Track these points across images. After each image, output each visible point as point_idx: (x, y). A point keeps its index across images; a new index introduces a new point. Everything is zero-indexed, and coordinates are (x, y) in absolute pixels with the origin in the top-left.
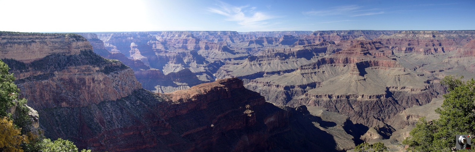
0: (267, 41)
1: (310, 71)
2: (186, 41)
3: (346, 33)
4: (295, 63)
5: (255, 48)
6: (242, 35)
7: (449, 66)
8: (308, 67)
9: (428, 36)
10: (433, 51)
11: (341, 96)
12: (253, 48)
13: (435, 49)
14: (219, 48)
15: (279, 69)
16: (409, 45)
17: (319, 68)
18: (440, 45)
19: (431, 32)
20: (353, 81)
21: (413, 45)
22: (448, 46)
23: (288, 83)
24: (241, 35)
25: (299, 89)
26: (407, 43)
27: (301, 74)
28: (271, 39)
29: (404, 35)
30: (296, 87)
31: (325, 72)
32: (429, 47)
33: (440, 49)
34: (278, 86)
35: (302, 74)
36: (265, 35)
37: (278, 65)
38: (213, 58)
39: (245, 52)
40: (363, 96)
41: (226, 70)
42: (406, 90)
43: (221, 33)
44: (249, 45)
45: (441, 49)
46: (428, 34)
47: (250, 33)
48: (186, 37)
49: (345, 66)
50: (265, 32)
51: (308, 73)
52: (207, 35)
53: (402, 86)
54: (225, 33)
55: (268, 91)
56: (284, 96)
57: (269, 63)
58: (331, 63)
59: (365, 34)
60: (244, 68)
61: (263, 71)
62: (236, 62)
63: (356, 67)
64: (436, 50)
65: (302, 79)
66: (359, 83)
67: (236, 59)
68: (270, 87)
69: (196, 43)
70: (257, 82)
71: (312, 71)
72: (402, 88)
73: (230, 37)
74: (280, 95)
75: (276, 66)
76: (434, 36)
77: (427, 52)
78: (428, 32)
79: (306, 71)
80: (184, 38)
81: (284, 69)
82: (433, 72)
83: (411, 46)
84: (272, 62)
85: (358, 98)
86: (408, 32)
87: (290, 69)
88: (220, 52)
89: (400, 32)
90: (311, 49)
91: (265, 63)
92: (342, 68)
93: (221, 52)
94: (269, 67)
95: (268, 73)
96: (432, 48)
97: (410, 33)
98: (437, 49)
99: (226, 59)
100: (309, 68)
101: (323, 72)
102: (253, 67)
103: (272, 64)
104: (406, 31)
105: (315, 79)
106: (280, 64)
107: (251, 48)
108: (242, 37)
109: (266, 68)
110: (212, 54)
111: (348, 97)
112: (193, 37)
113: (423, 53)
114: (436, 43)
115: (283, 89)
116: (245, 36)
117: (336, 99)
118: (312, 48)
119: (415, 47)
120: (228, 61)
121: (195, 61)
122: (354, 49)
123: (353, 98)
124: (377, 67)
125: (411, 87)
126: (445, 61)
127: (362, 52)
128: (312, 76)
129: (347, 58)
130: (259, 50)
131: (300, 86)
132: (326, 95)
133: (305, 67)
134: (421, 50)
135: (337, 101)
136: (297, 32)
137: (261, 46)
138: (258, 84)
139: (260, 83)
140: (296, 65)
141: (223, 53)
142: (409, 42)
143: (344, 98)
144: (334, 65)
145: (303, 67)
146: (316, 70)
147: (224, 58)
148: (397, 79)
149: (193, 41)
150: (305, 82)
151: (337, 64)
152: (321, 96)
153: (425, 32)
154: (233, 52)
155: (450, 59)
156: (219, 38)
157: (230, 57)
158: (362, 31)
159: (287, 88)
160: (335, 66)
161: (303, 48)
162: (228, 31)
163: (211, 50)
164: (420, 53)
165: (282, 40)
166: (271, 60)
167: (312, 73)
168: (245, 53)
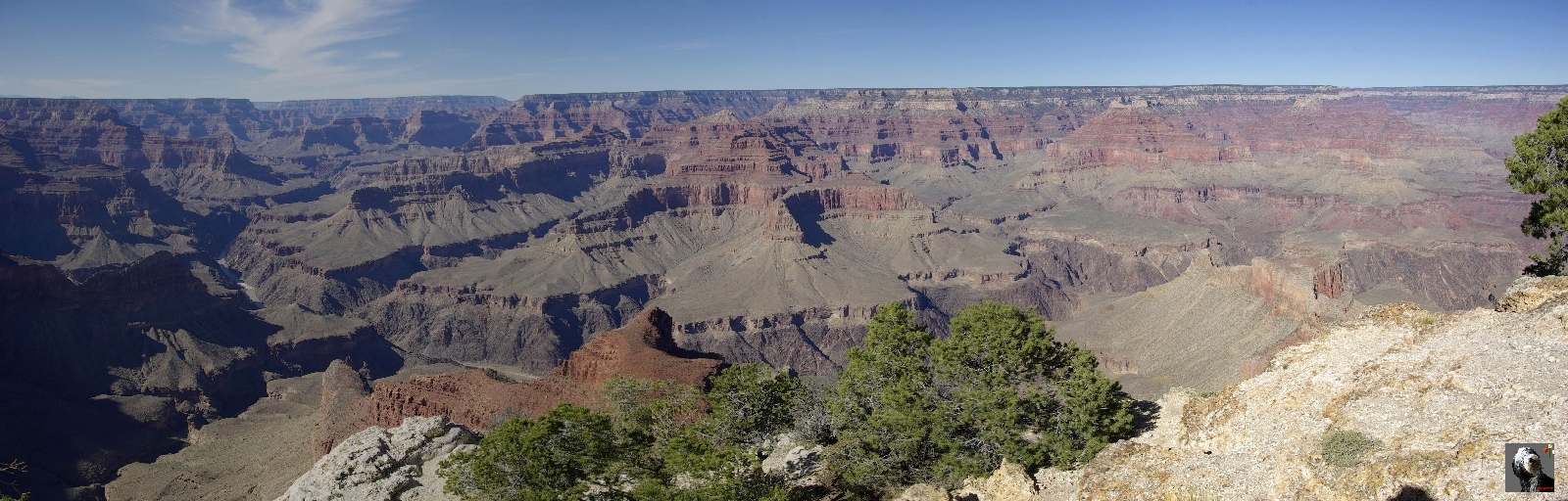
0: (364, 131)
1: (608, 236)
2: (91, 136)
3: (633, 102)
4: (517, 210)
5: (327, 156)
6: (266, 112)
7: (1041, 201)
8: (599, 223)
9: (940, 106)
10: (964, 155)
11: (776, 319)
12: (320, 157)
13: (970, 148)
14: (216, 159)
15: (471, 234)
16: (881, 135)
17: (635, 225)
18: (985, 135)
19: (950, 93)
20: (789, 265)
21: (892, 135)
22: (1009, 138)
23: (550, 286)
24: (263, 112)
25: (594, 306)
26: (874, 129)
27: (583, 249)
28: (377, 124)
29: (856, 104)
30: (581, 298)
31: (660, 238)
32: (951, 144)
33: (985, 148)
34: (514, 301)
35: (588, 250)
36: (337, 110)
37: (461, 218)
38: (199, 198)
39: (302, 172)
40: (846, 312)
41: (272, 245)
42: (960, 280)
43: (195, 108)
44: (305, 148)
45: (989, 146)
46: (939, 98)
47: (290, 103)
48: (92, 119)
49: (719, 213)
50: (339, 102)
51: (605, 246)
52: (152, 112)
53: (944, 269)
54: (210, 106)
55: (478, 322)
56: (552, 335)
57: (430, 215)
58: (673, 207)
59: (697, 102)
60: (343, 233)
61: (416, 243)
62: (295, 209)
63: (787, 214)
64: (974, 152)
65: (593, 269)
66: (810, 269)
67: (281, 199)
68: (482, 307)
69: (128, 140)
70: (424, 289)
71: (617, 238)
72: (948, 276)
73: (228, 119)
74: (534, 336)
75: (455, 221)
76: (962, 108)
77: (950, 158)
78: (943, 93)
79: (597, 239)
80: (85, 124)
81: (490, 232)
82: (998, 221)
83: (888, 141)
84: (437, 207)
85: (830, 320)
86: (867, 93)
87: (509, 232)
88: (220, 175)
89: (840, 95)
90: (559, 157)
91: (412, 211)
92: (710, 219)
93: (222, 175)
94: (432, 228)
95: (434, 251)
96: (963, 146)
97: (874, 98)
98: (977, 146)
99: (246, 201)
100: (605, 229)
101: (653, 238)
102: (375, 227)
103: (438, 215)
104: (862, 92)
105: (634, 265)
106: (468, 216)
107: (315, 158)
108: (273, 119)
109: (422, 230)
110: (191, 181)
111: (798, 319)
112: (117, 120)
113: (938, 161)
114: (972, 129)
115: (539, 311)
116: (277, 114)
117: (757, 330)
118: (561, 155)
119: (899, 141)
120: (256, 206)
121: (146, 212)
122: (741, 152)
123: (810, 323)
124: (838, 211)
125: (979, 270)
126: (1026, 186)
127: (776, 165)
128: (620, 253)
129: (724, 186)
130: (347, 163)
131: (597, 295)
132: (720, 322)
133: (591, 225)
134: (927, 152)
135: (763, 337)
136: (446, 99)
137: (345, 150)
138: (427, 294)
139: (438, 290)
140: (523, 216)
141: (231, 176)
142: (881, 127)
143: (786, 325)
144: (679, 210)
145: (586, 226)
146: (629, 234)
147: (238, 196)
148: (920, 249)
149: (117, 135)
150: (607, 280)
151: (690, 209)
152: (701, 327)
153: (929, 92)
154: (264, 174)
155: (1038, 180)
156: (192, 124)
157: (261, 194)
158: (688, 93)
159: (550, 305)
160: (685, 214)
161: (531, 157)
162: (219, 100)
163: (186, 166)
164: (926, 161)
165: (417, 128)
166: (434, 201)
167: (617, 245)
168: (302, 176)
